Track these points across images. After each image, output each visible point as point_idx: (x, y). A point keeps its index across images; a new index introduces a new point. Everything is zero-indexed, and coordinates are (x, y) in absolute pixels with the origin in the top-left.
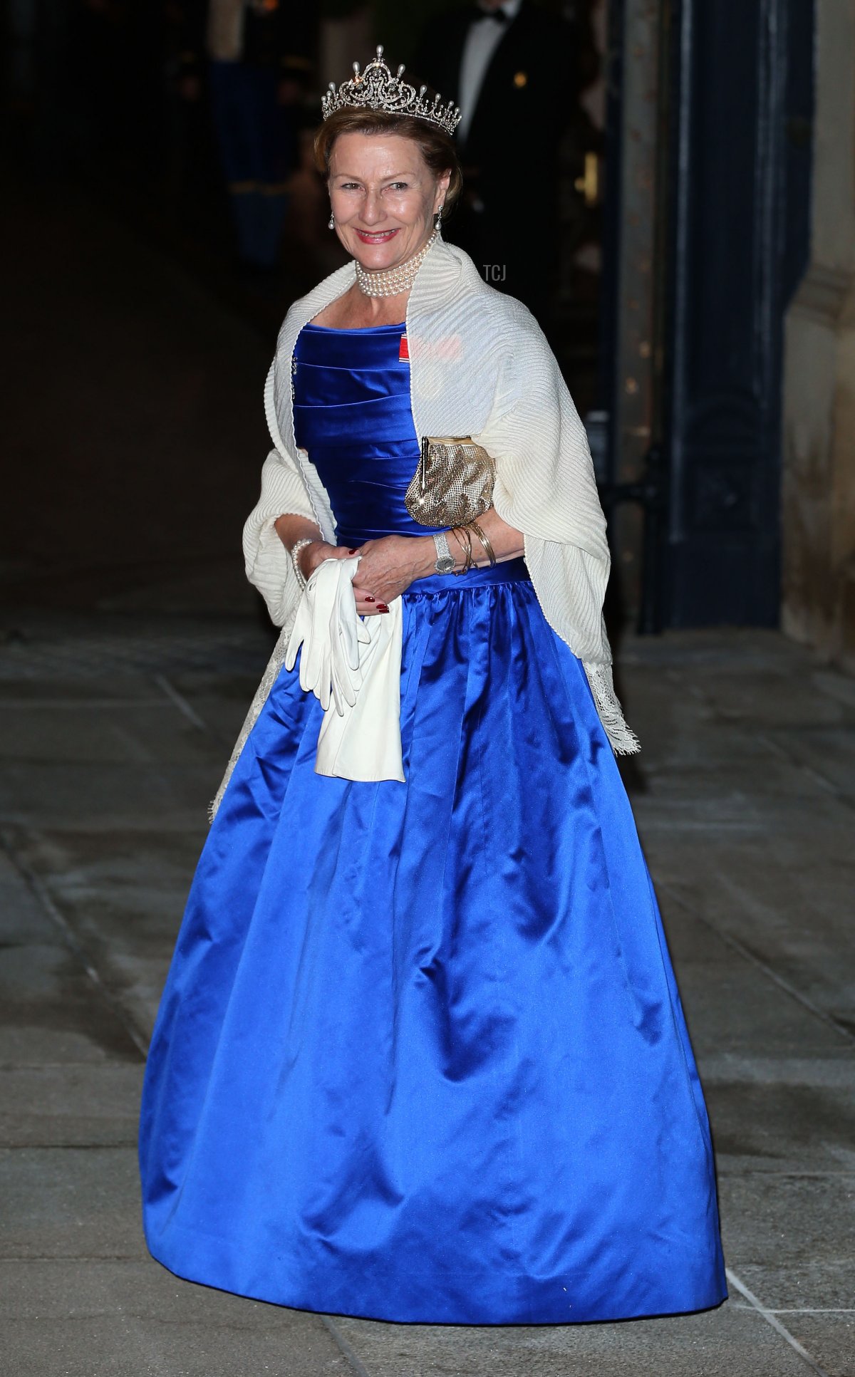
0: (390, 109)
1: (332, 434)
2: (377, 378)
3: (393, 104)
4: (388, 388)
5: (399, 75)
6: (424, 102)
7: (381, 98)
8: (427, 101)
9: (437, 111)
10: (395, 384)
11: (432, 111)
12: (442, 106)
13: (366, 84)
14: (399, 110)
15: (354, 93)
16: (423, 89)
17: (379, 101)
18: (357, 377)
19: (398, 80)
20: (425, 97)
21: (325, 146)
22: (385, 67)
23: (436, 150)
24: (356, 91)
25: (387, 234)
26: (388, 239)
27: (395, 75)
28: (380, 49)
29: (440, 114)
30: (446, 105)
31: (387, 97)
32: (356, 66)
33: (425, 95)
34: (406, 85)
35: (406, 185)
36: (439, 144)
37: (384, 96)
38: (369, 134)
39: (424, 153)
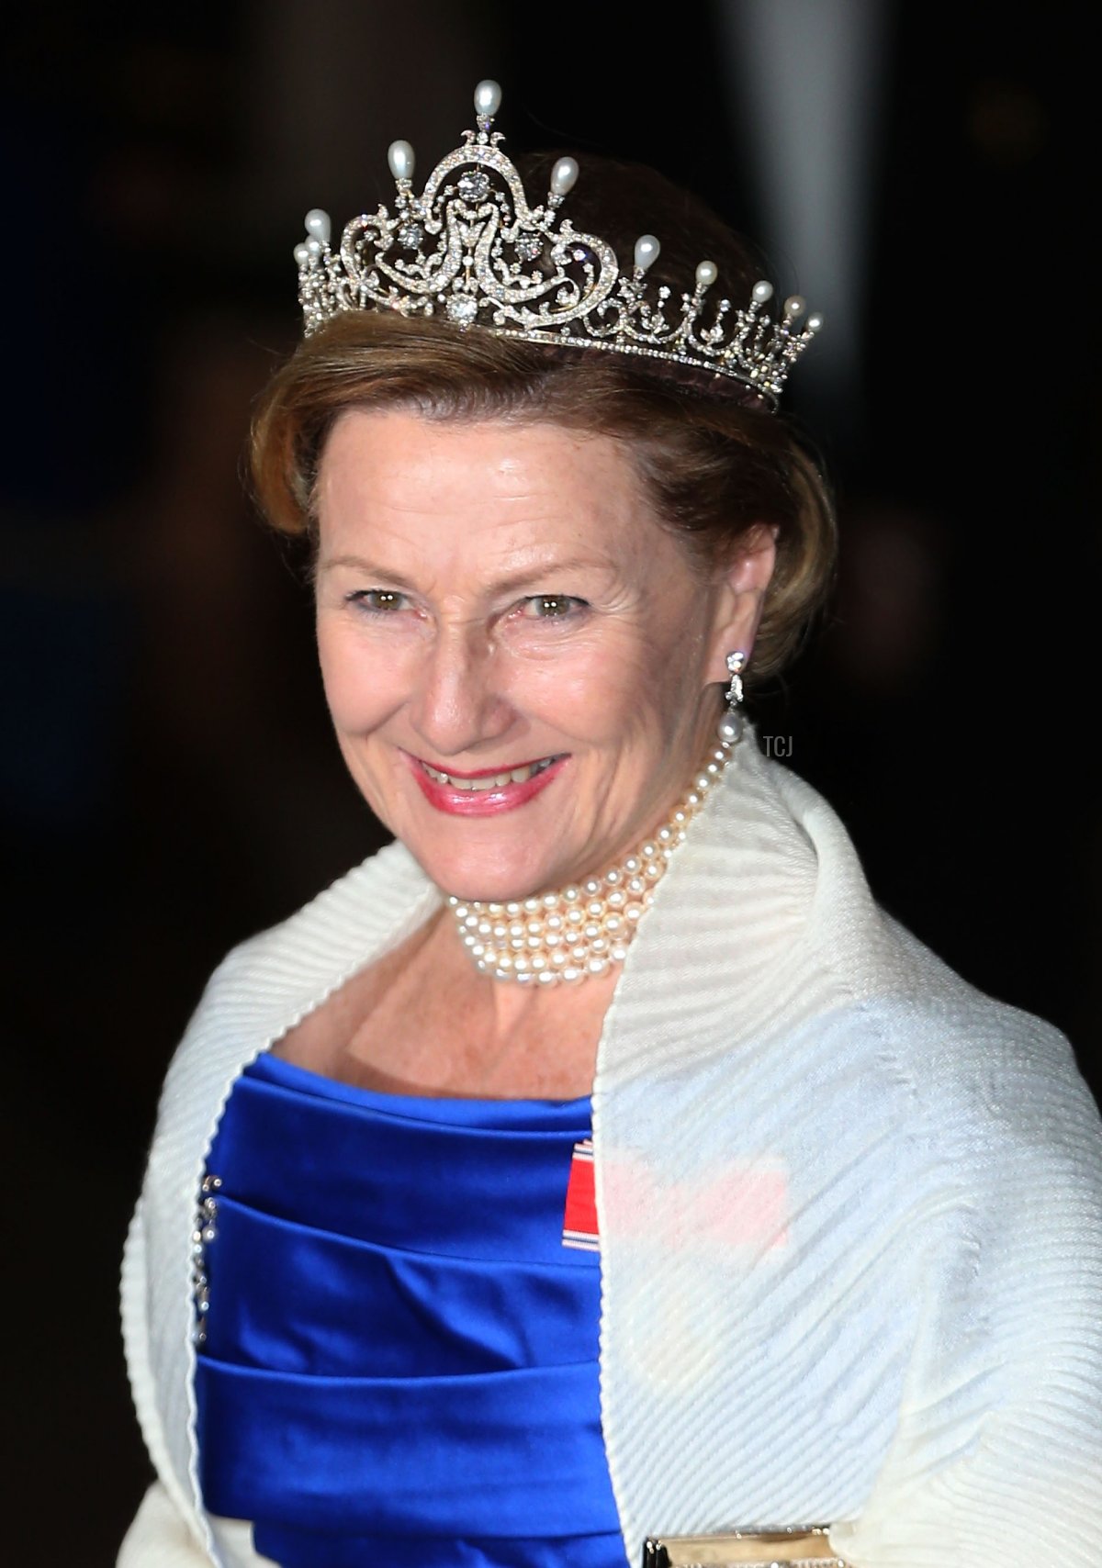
0: (520, 326)
1: (317, 1484)
2: (487, 1295)
3: (533, 305)
4: (522, 1339)
5: (555, 199)
6: (650, 296)
7: (488, 282)
8: (665, 292)
9: (704, 321)
10: (544, 1325)
11: (685, 329)
12: (725, 305)
13: (433, 227)
14: (555, 329)
15: (390, 259)
16: (646, 249)
17: (481, 294)
18: (416, 1286)
19: (550, 216)
20: (653, 279)
21: (289, 450)
22: (505, 167)
23: (699, 466)
24: (398, 252)
25: (520, 777)
26: (528, 795)
27: (537, 196)
28: (486, 97)
29: (717, 333)
30: (742, 301)
31: (508, 279)
32: (400, 158)
33: (651, 271)
34: (577, 238)
35: (582, 603)
36: (711, 443)
37: (498, 275)
38: (442, 419)
39: (653, 481)
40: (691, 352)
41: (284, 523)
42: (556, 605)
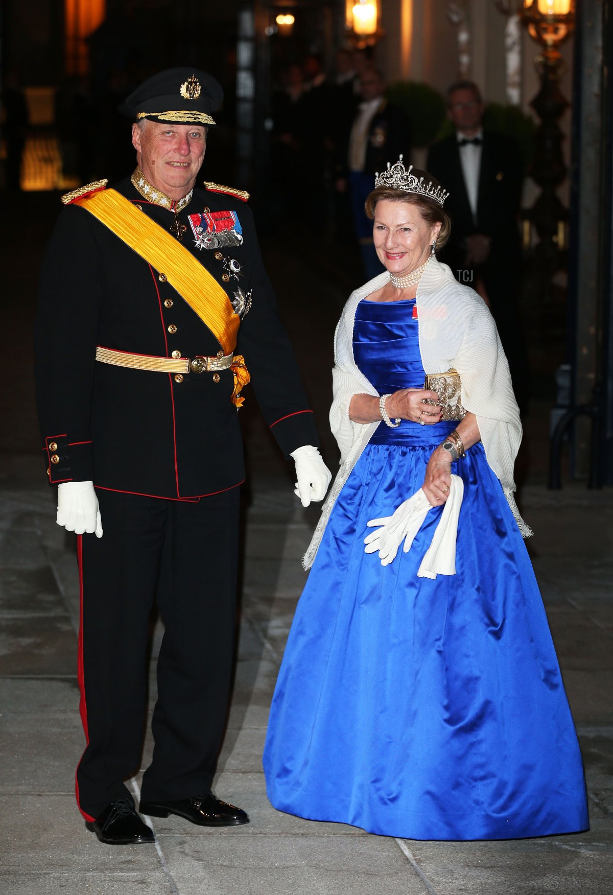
0: (403, 189)
1: (374, 357)
2: (400, 328)
3: (405, 185)
4: (406, 333)
5: (410, 171)
6: (422, 186)
7: (399, 182)
8: (424, 185)
9: (430, 190)
10: (409, 331)
11: (427, 191)
12: (433, 189)
13: (392, 174)
14: (408, 189)
15: (386, 179)
16: (422, 179)
17: (398, 184)
18: (389, 327)
19: (408, 173)
20: (423, 183)
21: (371, 206)
22: (403, 166)
23: (429, 211)
24: (387, 178)
25: (400, 254)
26: (401, 257)
27: (407, 171)
28: (401, 156)
29: (432, 192)
30: (436, 188)
31: (402, 182)
32: (389, 164)
33: (422, 182)
34: (412, 176)
35: (410, 229)
36: (431, 208)
37: (400, 181)
38: (391, 201)
39: (421, 213)
40: (428, 195)
41: (371, 218)
42: (406, 229)
